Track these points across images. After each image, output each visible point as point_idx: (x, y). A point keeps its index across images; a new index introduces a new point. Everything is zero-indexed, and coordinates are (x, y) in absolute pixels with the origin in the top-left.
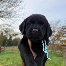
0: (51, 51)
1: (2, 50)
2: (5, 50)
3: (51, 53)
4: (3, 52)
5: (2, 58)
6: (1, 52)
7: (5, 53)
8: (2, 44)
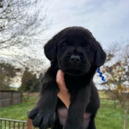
0: (115, 103)
1: (24, 98)
2: (30, 98)
3: (115, 107)
4: (26, 102)
5: (21, 111)
6: (23, 102)
7: (29, 103)
8: (24, 88)
